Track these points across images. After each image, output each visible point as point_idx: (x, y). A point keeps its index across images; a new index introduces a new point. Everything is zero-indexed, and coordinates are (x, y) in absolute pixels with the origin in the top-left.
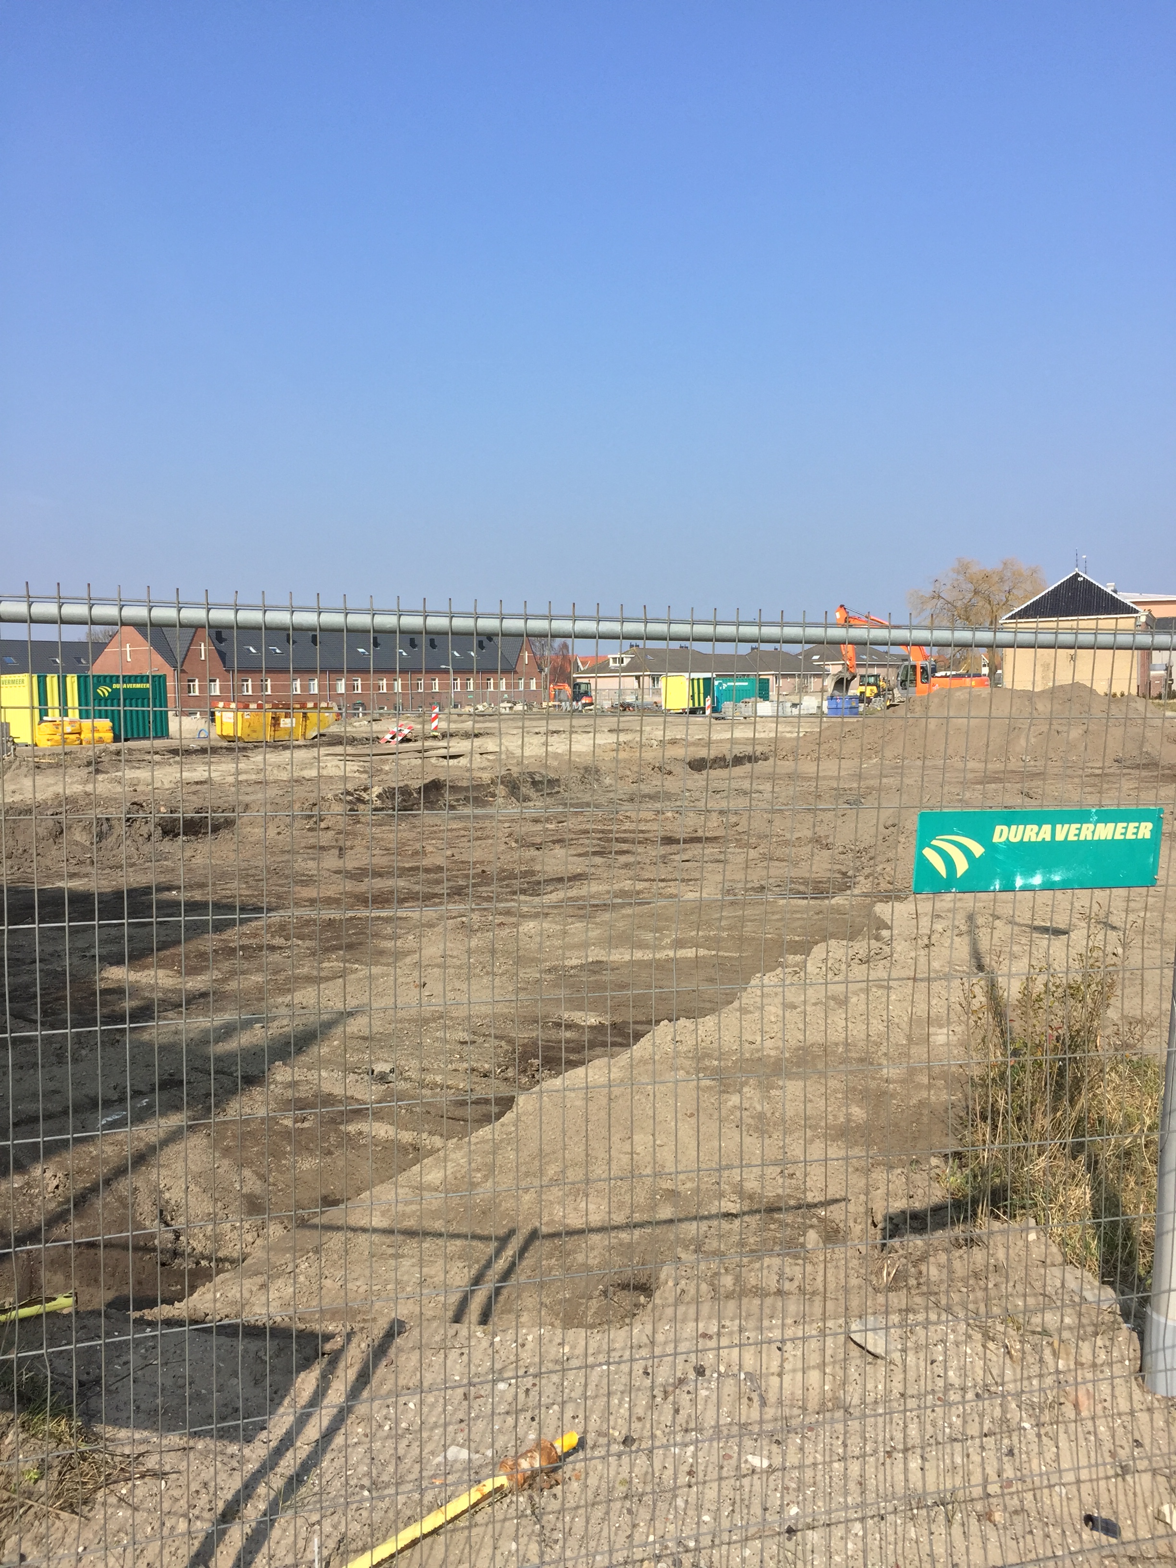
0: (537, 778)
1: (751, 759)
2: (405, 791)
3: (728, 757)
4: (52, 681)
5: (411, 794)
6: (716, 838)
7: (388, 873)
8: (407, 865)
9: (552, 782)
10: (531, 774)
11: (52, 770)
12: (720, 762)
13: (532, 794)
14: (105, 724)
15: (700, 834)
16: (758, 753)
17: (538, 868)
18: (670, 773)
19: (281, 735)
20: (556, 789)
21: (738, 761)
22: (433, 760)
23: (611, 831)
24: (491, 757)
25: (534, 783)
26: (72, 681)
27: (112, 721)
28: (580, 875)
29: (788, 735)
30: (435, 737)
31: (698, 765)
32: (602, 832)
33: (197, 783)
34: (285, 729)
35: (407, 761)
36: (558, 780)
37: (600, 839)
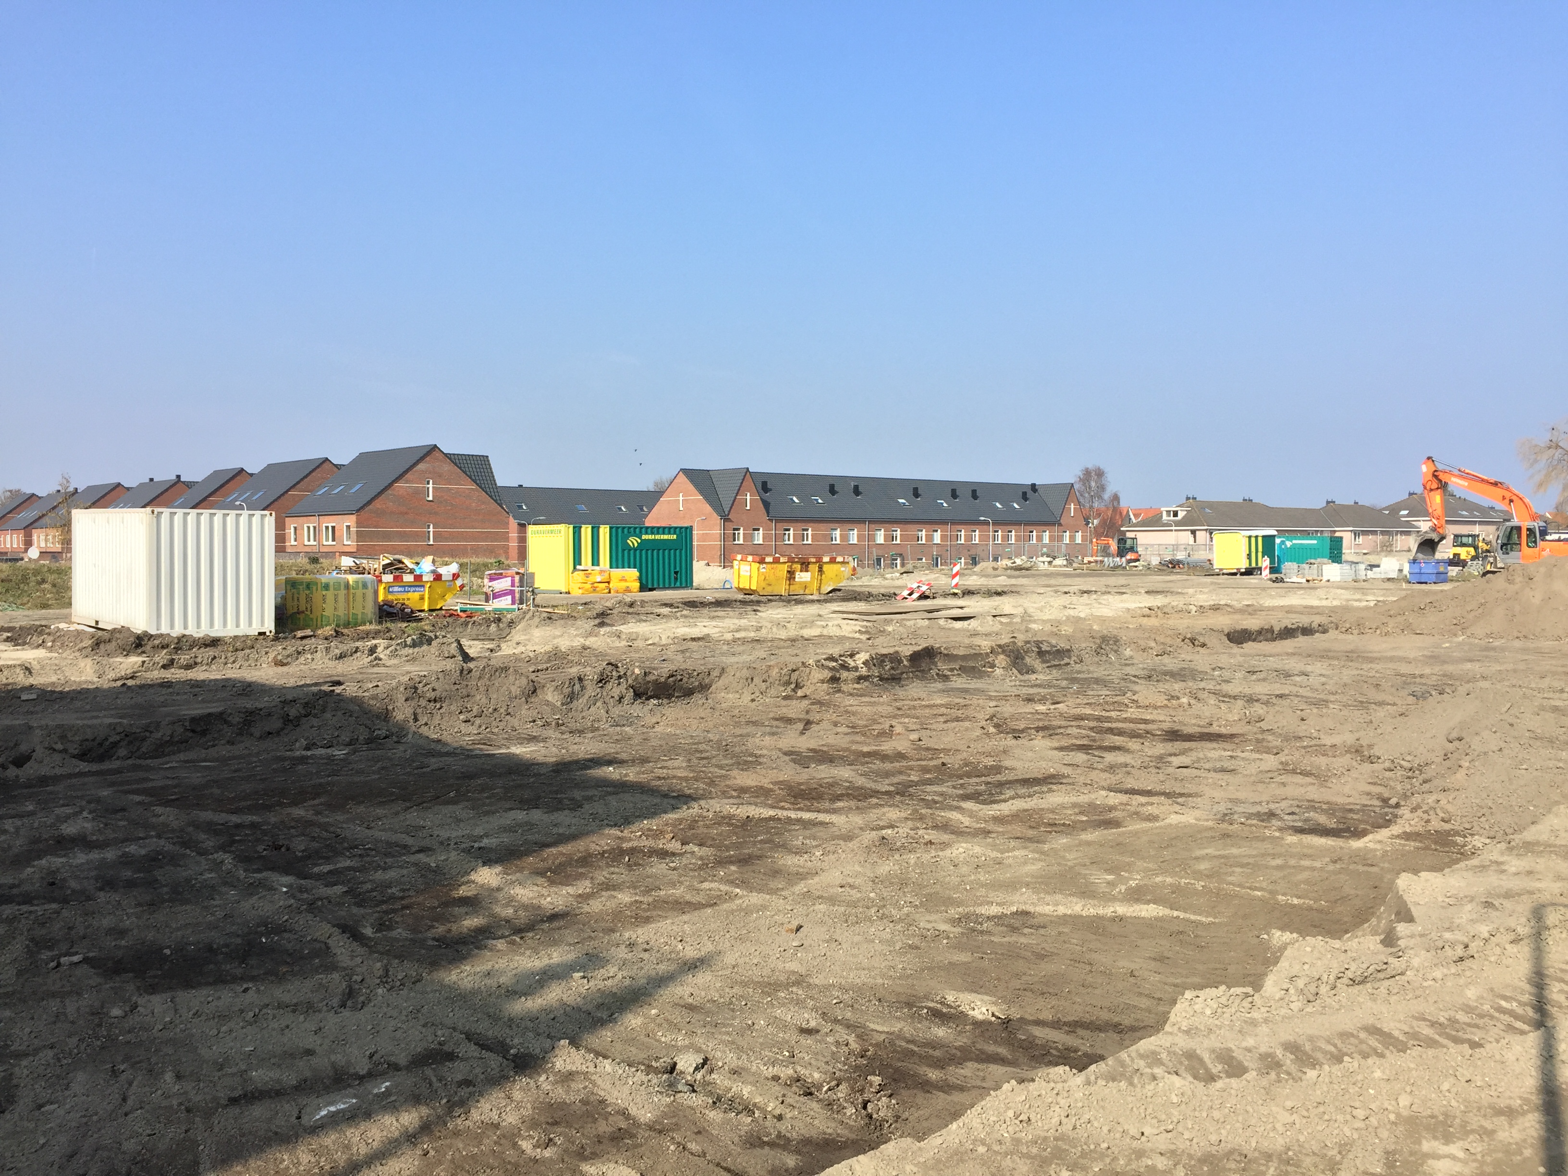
0: (1045, 647)
1: (1307, 631)
2: (895, 658)
3: (1276, 629)
4: (586, 531)
5: (900, 661)
6: (1233, 736)
7: (842, 758)
8: (866, 749)
9: (1061, 653)
10: (1038, 644)
11: (562, 622)
12: (1266, 634)
13: (1037, 664)
14: (634, 573)
15: (1215, 729)
16: (1315, 625)
17: (1007, 763)
18: (1203, 645)
19: (796, 589)
20: (1066, 660)
21: (1288, 633)
22: (942, 622)
23: (1109, 719)
24: (1004, 620)
25: (1041, 653)
26: (604, 531)
27: (640, 571)
28: (1053, 776)
29: (1356, 604)
30: (955, 594)
31: (1238, 637)
32: (1099, 719)
33: (693, 639)
34: (800, 583)
35: (912, 622)
36: (1068, 651)
37: (1091, 729)
